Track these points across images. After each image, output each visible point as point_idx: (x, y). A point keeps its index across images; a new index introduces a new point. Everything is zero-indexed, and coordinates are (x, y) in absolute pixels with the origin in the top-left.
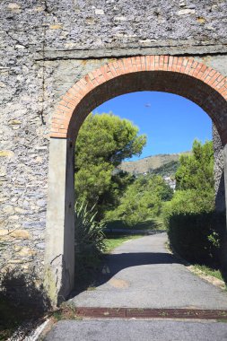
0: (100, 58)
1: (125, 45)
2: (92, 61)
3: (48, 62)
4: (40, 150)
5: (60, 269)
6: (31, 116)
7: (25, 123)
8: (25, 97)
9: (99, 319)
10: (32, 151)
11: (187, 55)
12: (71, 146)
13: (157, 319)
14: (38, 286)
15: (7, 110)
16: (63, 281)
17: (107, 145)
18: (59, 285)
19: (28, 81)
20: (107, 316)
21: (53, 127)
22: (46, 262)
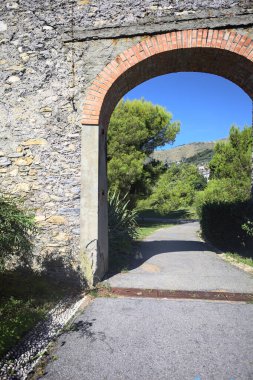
4: (72, 138)
5: (95, 253)
7: (56, 110)
9: (133, 298)
10: (65, 139)
12: (103, 133)
13: (188, 300)
14: (75, 267)
16: (98, 264)
18: (95, 268)
20: (140, 296)
21: (86, 114)
22: (82, 246)
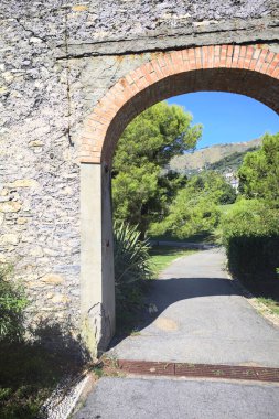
0: (140, 53)
1: (174, 32)
2: (130, 57)
3: (72, 61)
5: (99, 319)
6: (56, 135)
7: (48, 145)
8: (46, 111)
9: (145, 377)
10: (60, 180)
11: (260, 42)
13: (211, 379)
14: (75, 336)
15: (25, 128)
16: (103, 331)
17: (152, 140)
18: (99, 336)
19: (49, 89)
20: (154, 373)
21: (84, 149)
22: (83, 311)
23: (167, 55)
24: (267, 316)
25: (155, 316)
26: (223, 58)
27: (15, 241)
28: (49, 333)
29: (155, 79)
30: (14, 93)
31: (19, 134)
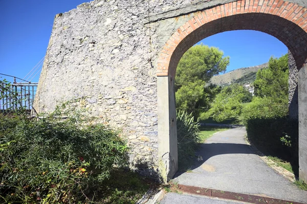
0: (188, 14)
2: (182, 17)
3: (152, 24)
4: (151, 85)
5: (168, 161)
6: (144, 63)
7: (141, 68)
8: (139, 51)
9: (194, 195)
10: (147, 86)
12: (171, 80)
13: (235, 201)
14: (155, 169)
15: (129, 61)
16: (170, 168)
17: (200, 67)
18: (168, 170)
19: (140, 40)
20: (199, 194)
21: (159, 69)
22: (160, 156)
23: (203, 12)
24: (275, 167)
25: (201, 163)
26: (238, 8)
27: (125, 119)
28: (142, 166)
29: (197, 26)
30: (124, 44)
31: (127, 64)
